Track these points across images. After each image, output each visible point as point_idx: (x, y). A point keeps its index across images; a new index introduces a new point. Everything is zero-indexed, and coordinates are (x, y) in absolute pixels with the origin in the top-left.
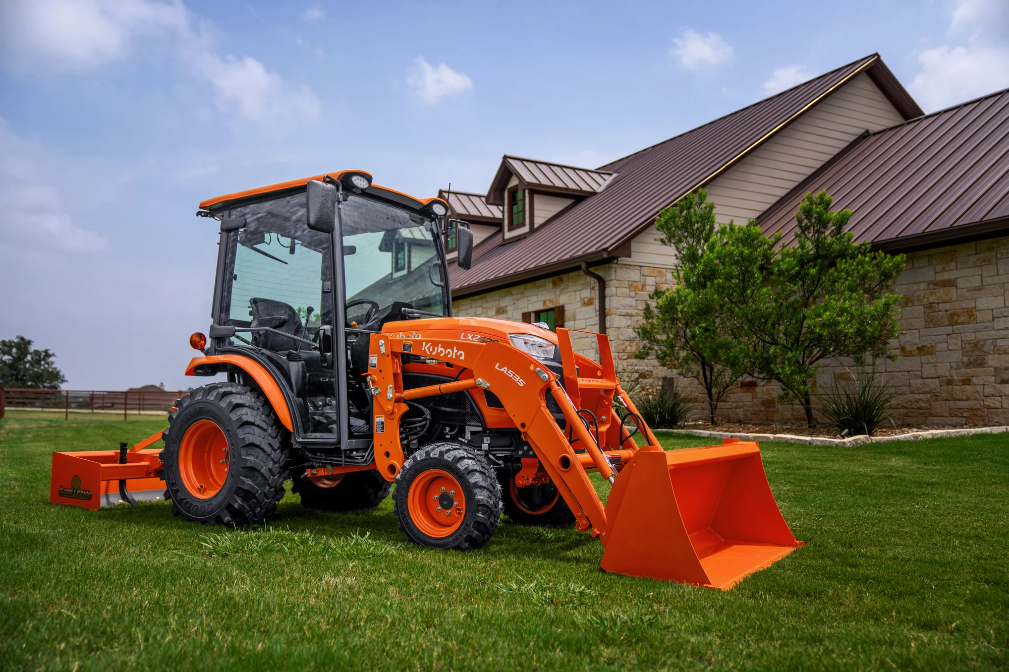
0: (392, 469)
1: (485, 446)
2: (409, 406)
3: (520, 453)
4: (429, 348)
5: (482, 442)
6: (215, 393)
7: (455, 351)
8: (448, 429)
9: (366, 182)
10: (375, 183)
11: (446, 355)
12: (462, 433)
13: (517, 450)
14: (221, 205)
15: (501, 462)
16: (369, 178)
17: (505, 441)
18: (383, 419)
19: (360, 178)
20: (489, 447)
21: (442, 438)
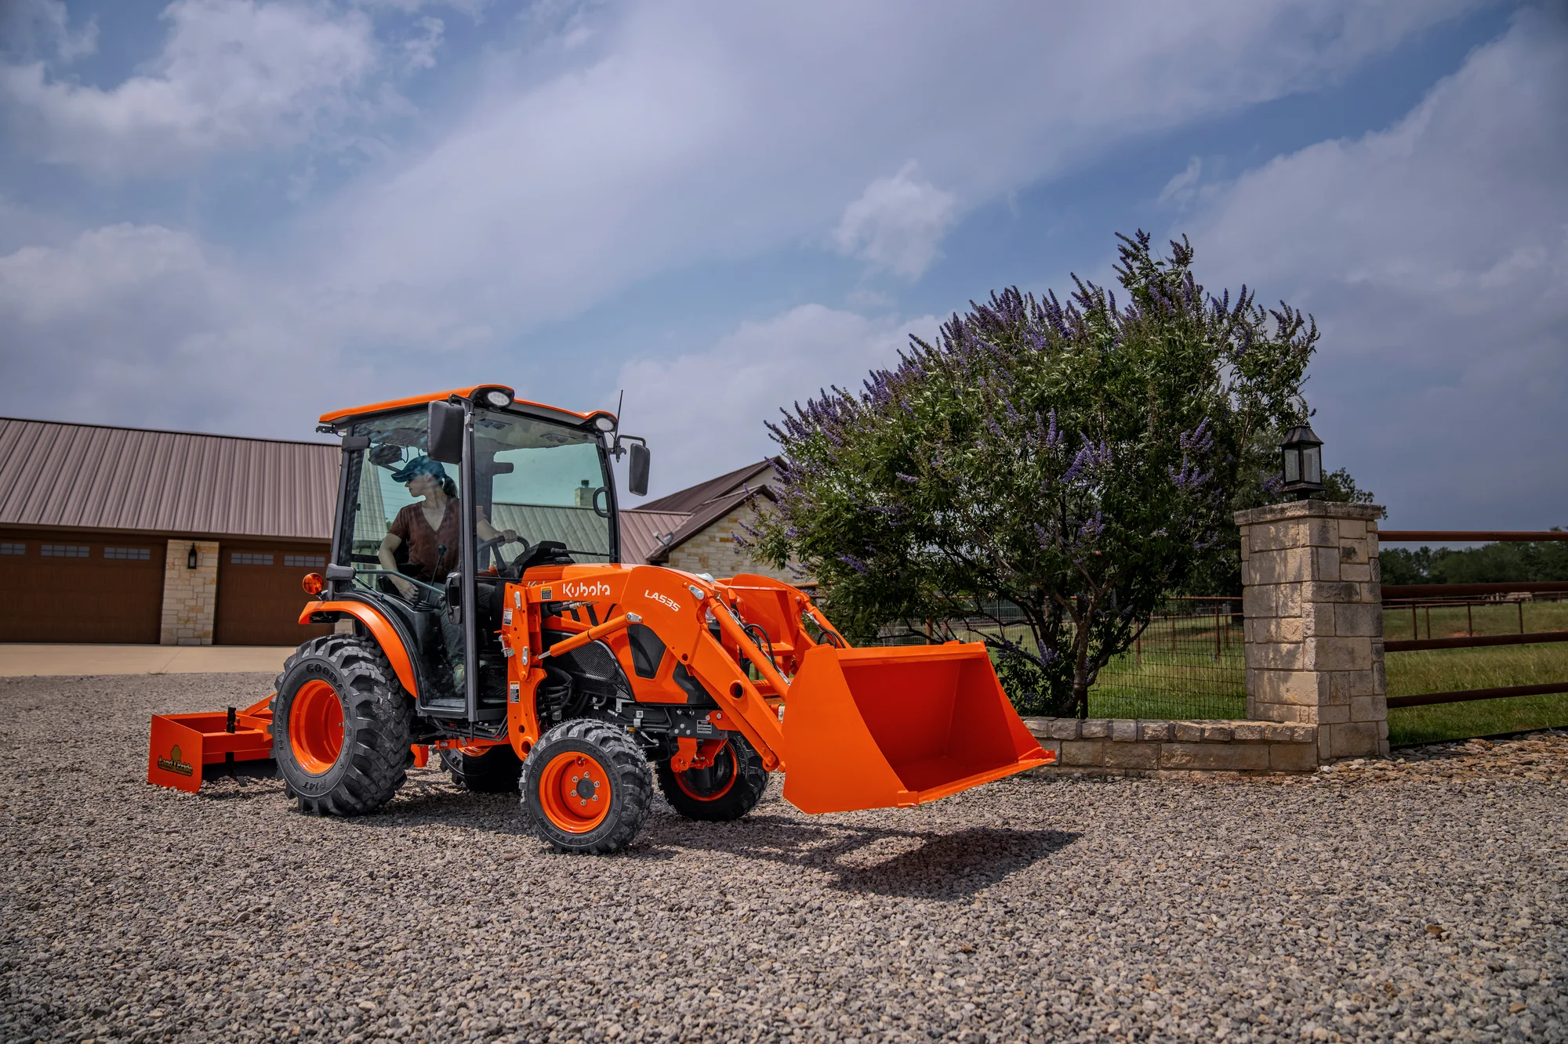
0: (527, 747)
1: (637, 722)
2: (548, 671)
3: (676, 731)
4: (570, 590)
5: (635, 716)
6: (323, 648)
7: (599, 586)
8: (595, 700)
9: (506, 398)
10: (516, 398)
11: (590, 594)
12: (611, 704)
13: (673, 727)
14: (344, 419)
15: (655, 741)
16: (510, 394)
17: (659, 717)
18: (517, 687)
19: (496, 393)
20: (642, 723)
21: (587, 712)
